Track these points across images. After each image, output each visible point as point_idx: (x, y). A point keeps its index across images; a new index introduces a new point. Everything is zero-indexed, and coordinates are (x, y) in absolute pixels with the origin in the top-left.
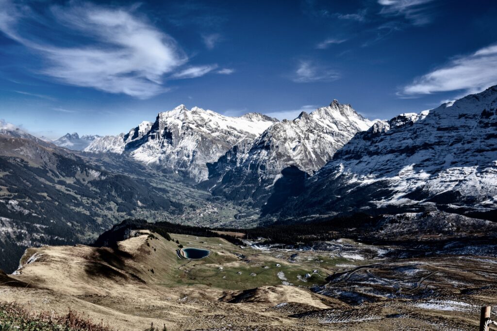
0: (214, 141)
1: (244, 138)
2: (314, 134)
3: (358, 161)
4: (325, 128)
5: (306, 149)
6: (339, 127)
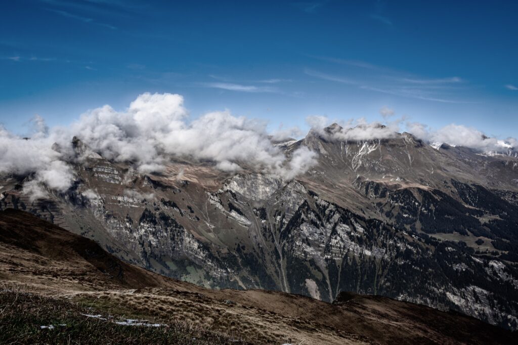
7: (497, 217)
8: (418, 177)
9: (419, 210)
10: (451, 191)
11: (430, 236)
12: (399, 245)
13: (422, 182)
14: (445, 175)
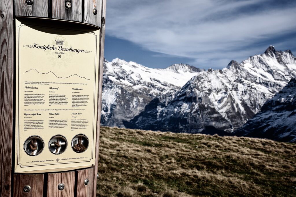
0: (135, 94)
1: (168, 91)
2: (243, 84)
3: (291, 113)
4: (258, 78)
5: (233, 101)
6: (275, 76)
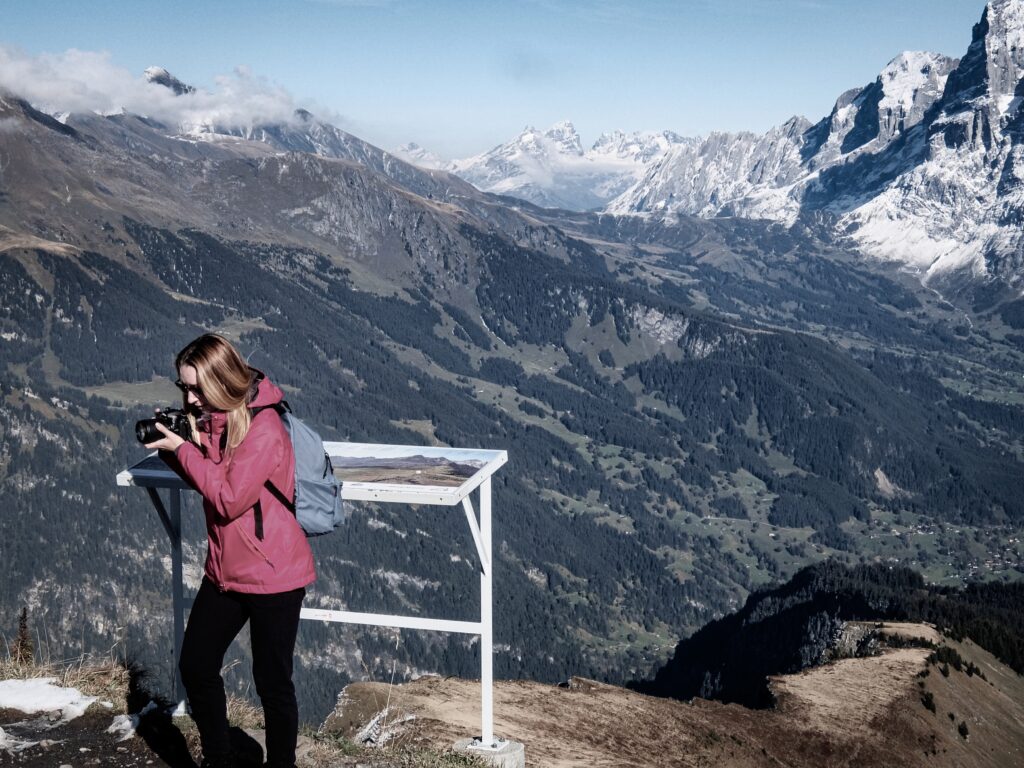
7: (258, 323)
8: (30, 215)
9: (49, 317)
10: (128, 254)
11: (89, 393)
12: (15, 432)
13: (41, 229)
14: (105, 206)
